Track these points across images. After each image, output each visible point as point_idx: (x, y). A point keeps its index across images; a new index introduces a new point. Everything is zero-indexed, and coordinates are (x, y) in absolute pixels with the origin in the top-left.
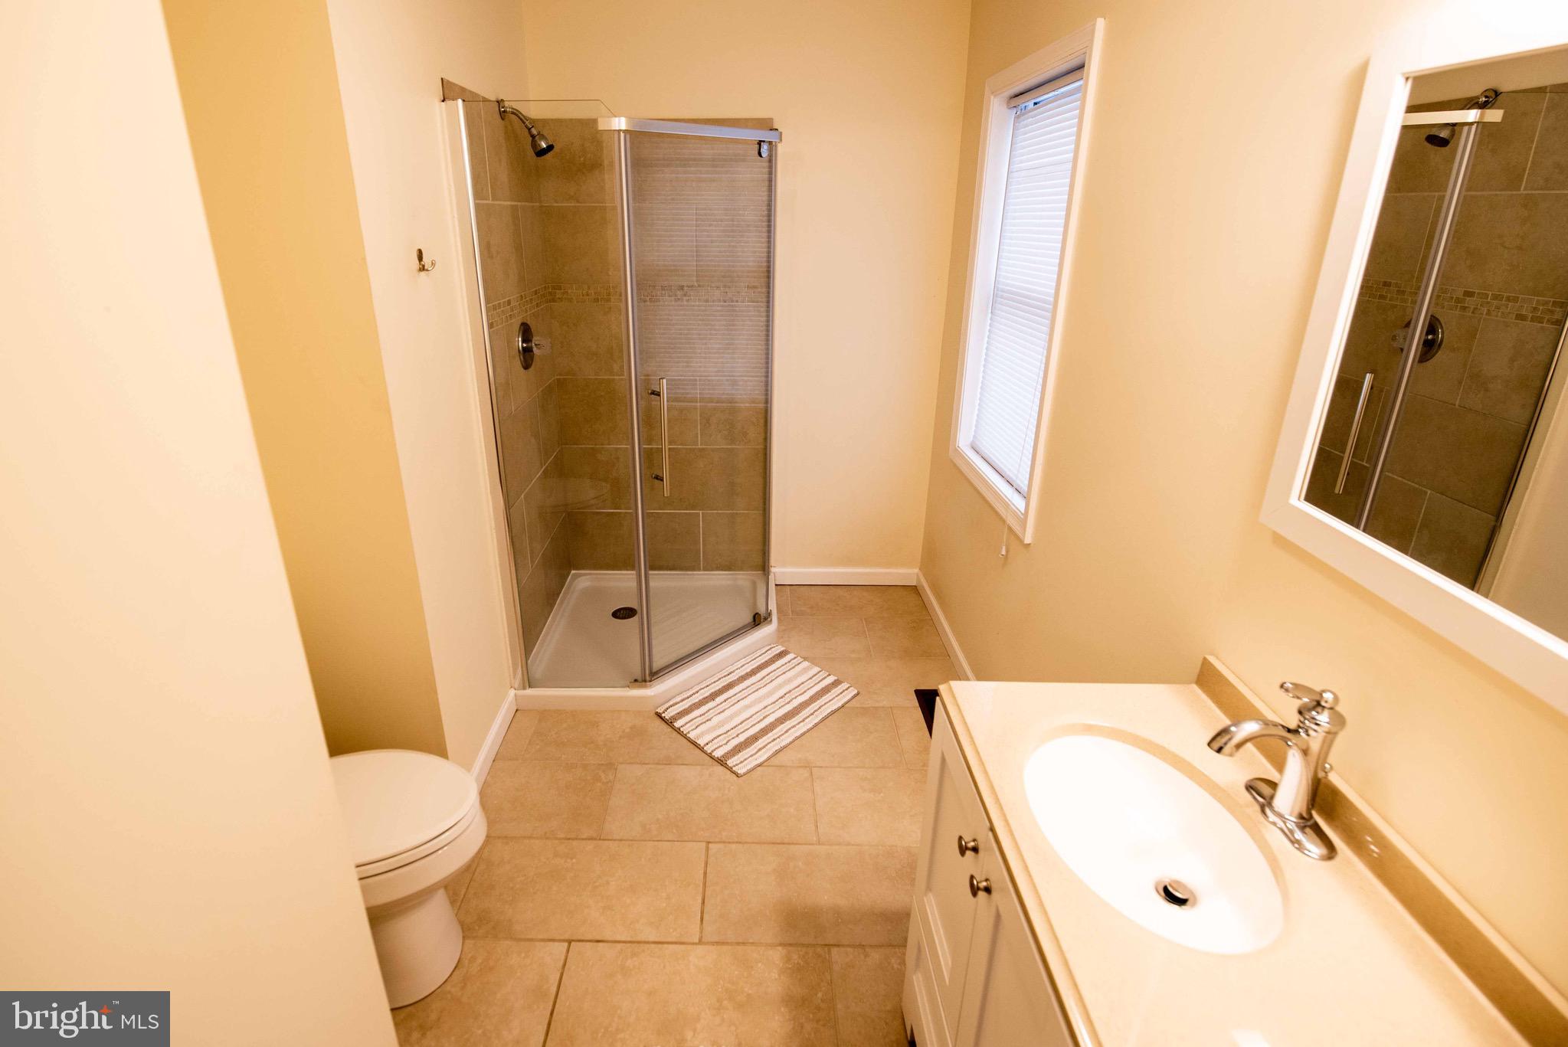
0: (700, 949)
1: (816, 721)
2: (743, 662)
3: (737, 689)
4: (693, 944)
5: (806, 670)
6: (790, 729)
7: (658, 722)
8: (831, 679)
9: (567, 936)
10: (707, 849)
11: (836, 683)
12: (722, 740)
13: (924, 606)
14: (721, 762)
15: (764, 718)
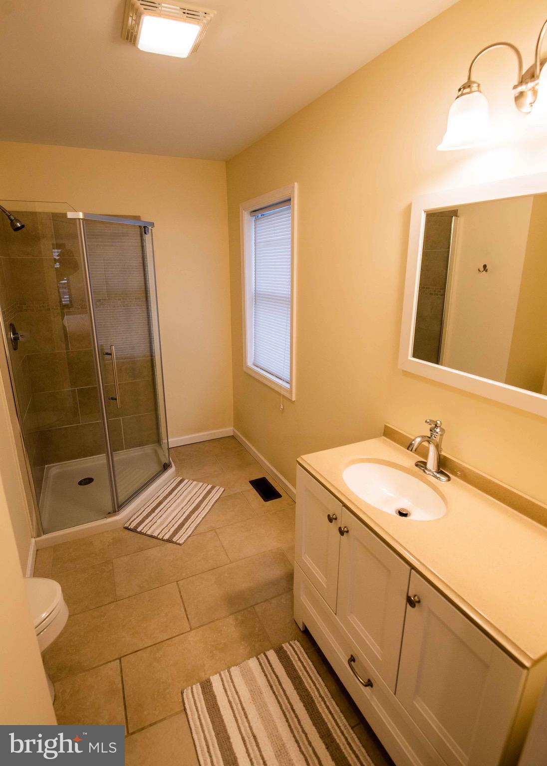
0: (192, 633)
1: (210, 507)
2: (162, 490)
3: (164, 504)
4: (188, 632)
5: (196, 485)
6: (198, 515)
7: (127, 532)
8: (210, 487)
9: (117, 656)
10: (178, 584)
11: (213, 488)
12: (166, 530)
13: (240, 444)
14: (169, 541)
15: (184, 513)
